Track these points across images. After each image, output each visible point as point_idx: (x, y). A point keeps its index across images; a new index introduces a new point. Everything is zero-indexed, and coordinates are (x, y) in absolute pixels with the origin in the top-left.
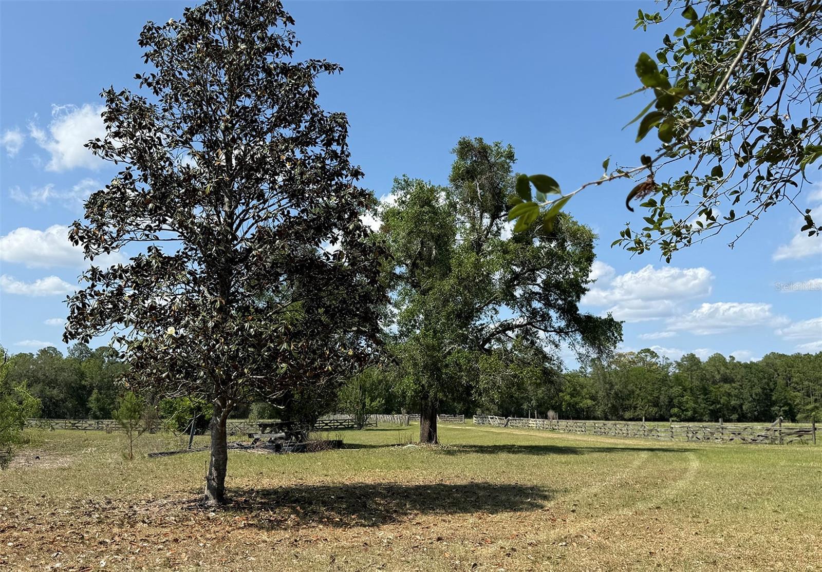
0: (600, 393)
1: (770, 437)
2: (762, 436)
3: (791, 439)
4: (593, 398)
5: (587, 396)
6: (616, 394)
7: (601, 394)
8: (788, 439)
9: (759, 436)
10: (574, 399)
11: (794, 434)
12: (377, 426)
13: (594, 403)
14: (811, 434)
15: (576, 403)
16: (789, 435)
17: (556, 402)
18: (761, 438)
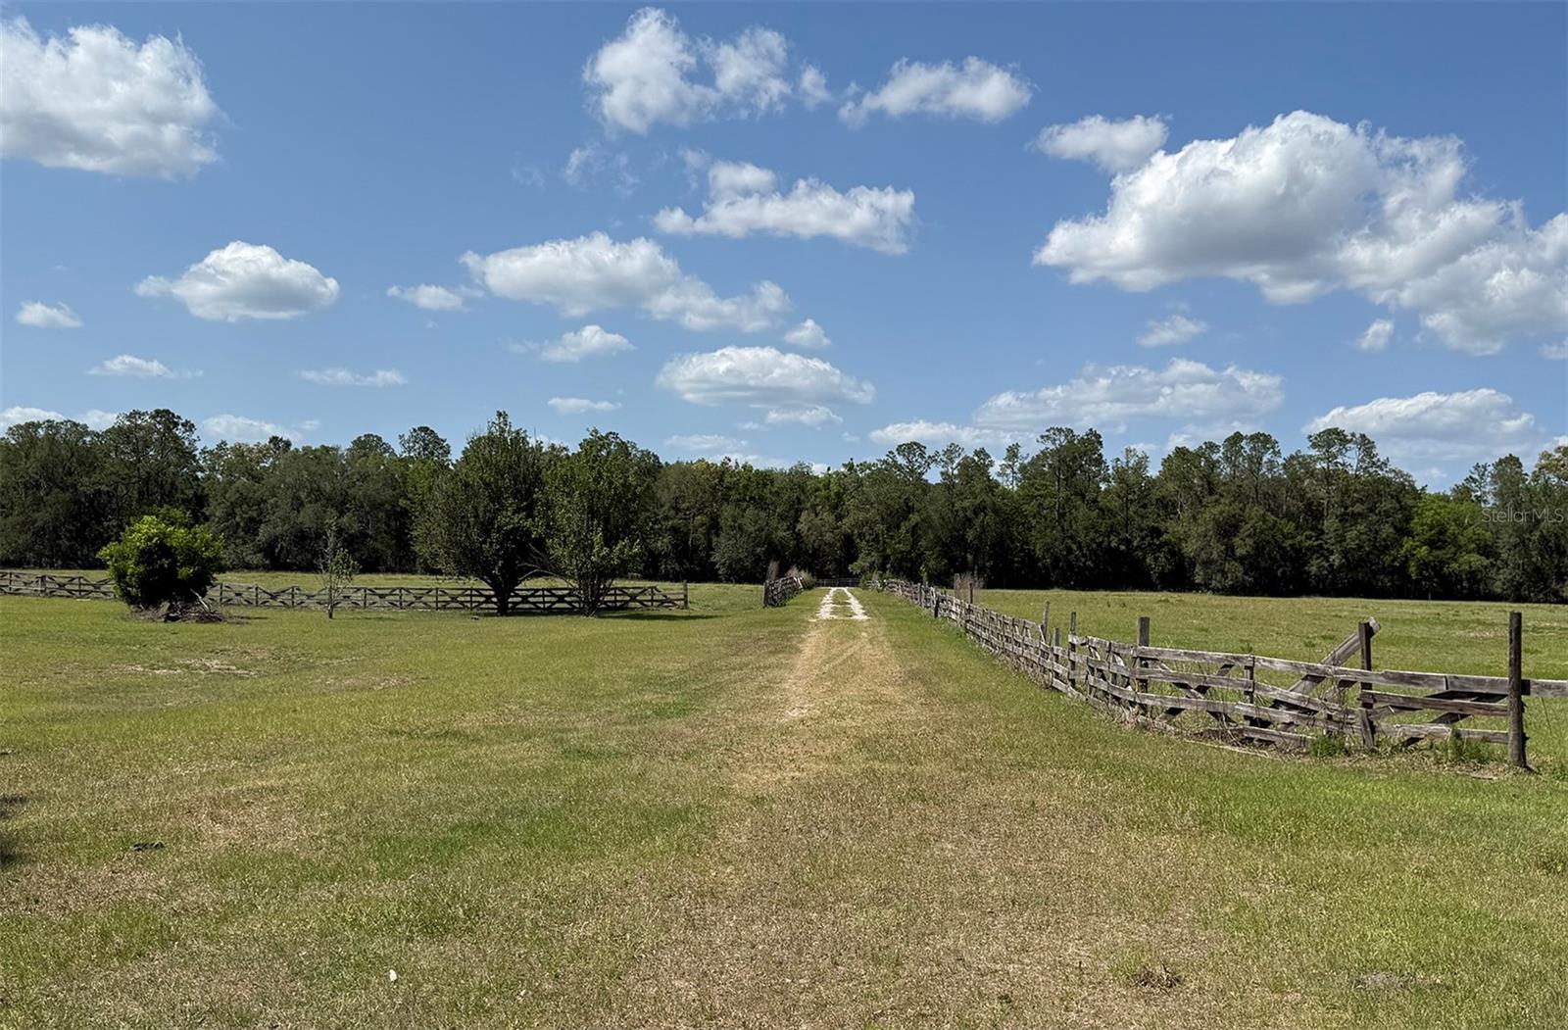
0: (1505, 536)
1: (1323, 714)
2: (1291, 707)
3: (1412, 729)
4: (1486, 550)
5: (1473, 546)
6: (1544, 539)
7: (1506, 539)
8: (1395, 727)
9: (1277, 704)
10: (1436, 553)
11: (1424, 704)
12: (686, 606)
13: (1486, 562)
14: (1504, 712)
15: (1442, 562)
16: (1401, 708)
17: (1395, 560)
18: (1285, 715)
